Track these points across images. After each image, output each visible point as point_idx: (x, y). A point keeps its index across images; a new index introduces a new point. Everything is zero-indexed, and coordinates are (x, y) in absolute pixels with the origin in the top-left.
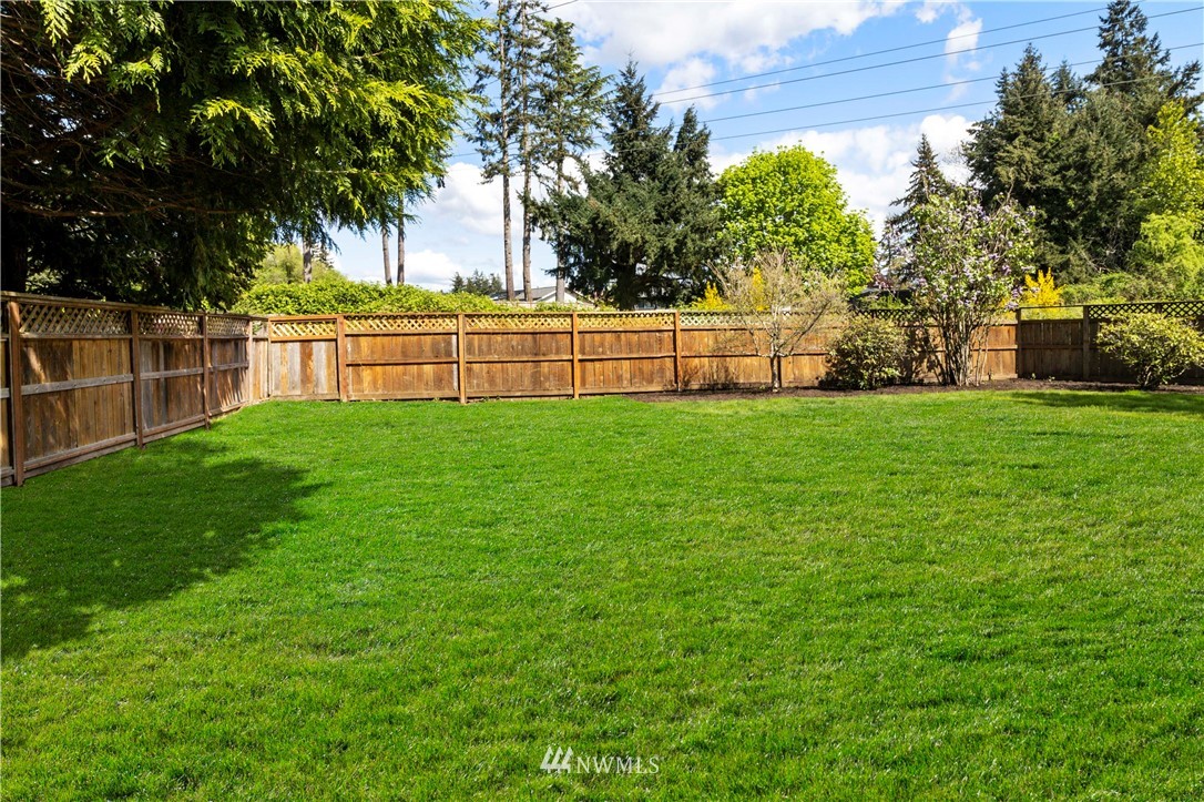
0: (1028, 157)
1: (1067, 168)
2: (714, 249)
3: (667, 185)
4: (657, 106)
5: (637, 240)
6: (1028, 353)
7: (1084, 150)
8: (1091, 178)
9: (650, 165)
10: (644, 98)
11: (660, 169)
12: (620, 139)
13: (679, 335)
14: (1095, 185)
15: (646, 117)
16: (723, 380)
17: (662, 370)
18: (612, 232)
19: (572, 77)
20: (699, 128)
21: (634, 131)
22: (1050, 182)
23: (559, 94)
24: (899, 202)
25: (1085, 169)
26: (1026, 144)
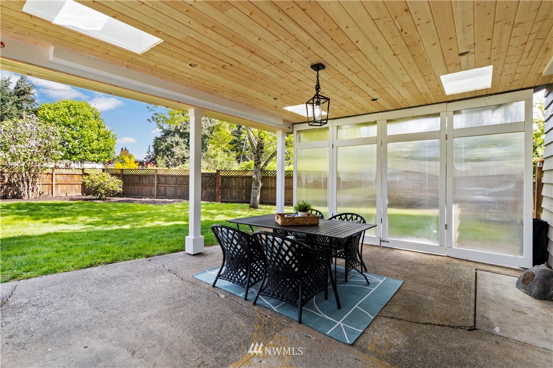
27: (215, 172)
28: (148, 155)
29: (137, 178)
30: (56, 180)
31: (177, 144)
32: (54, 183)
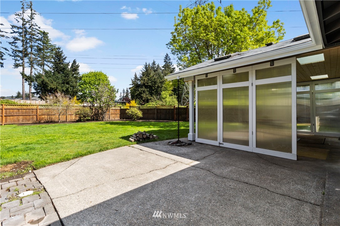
0: (146, 79)
1: (152, 82)
2: (76, 91)
3: (67, 75)
4: (66, 57)
5: (55, 88)
6: (122, 114)
7: (155, 79)
8: (156, 84)
9: (63, 70)
10: (63, 55)
11: (65, 72)
12: (55, 63)
13: (38, 111)
14: (156, 85)
15: (63, 59)
16: (51, 120)
17: (33, 118)
18: (47, 85)
19: (48, 46)
20: (77, 64)
21: (59, 62)
22: (150, 84)
23: (43, 49)
24: (131, 85)
25: (155, 83)
26: (146, 77)
27: (186, 107)
28: (120, 98)
29: (146, 110)
30: (111, 113)
31: (144, 92)
32: (110, 114)
